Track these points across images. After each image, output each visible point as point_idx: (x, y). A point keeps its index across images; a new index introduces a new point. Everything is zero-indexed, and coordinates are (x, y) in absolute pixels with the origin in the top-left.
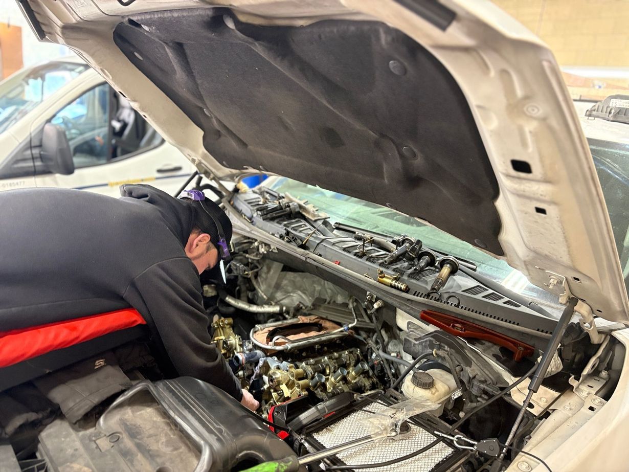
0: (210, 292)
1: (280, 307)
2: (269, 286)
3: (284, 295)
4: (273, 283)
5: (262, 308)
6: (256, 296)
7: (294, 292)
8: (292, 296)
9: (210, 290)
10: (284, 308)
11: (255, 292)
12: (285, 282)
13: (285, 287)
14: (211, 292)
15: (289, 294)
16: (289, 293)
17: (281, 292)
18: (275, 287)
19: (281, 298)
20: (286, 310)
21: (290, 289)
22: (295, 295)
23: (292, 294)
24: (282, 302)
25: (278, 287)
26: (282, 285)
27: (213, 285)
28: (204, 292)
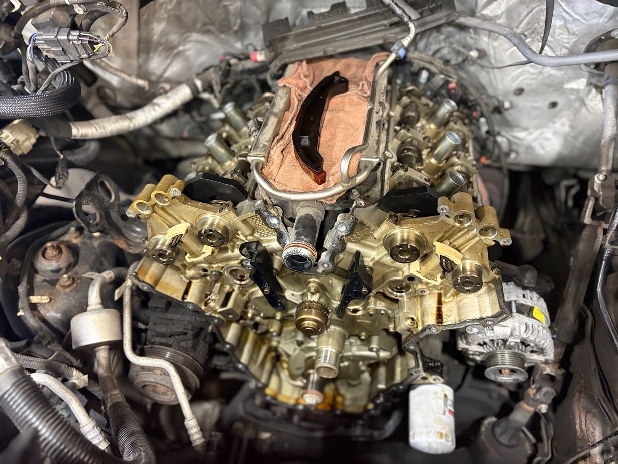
0: (24, 142)
1: (189, 85)
2: (127, 55)
3: (167, 58)
4: (133, 44)
5: (156, 107)
6: (107, 91)
7: (185, 41)
8: (185, 51)
9: (21, 137)
10: (199, 84)
11: (99, 83)
12: (158, 28)
13: (163, 40)
14: (27, 139)
15: (176, 51)
16: (175, 47)
17: (160, 55)
18: (139, 52)
19: (163, 67)
20: (203, 85)
21: (174, 38)
22: (188, 46)
23: (181, 48)
24: (167, 75)
25: (145, 47)
26: (155, 38)
27: (16, 122)
28: (12, 147)
